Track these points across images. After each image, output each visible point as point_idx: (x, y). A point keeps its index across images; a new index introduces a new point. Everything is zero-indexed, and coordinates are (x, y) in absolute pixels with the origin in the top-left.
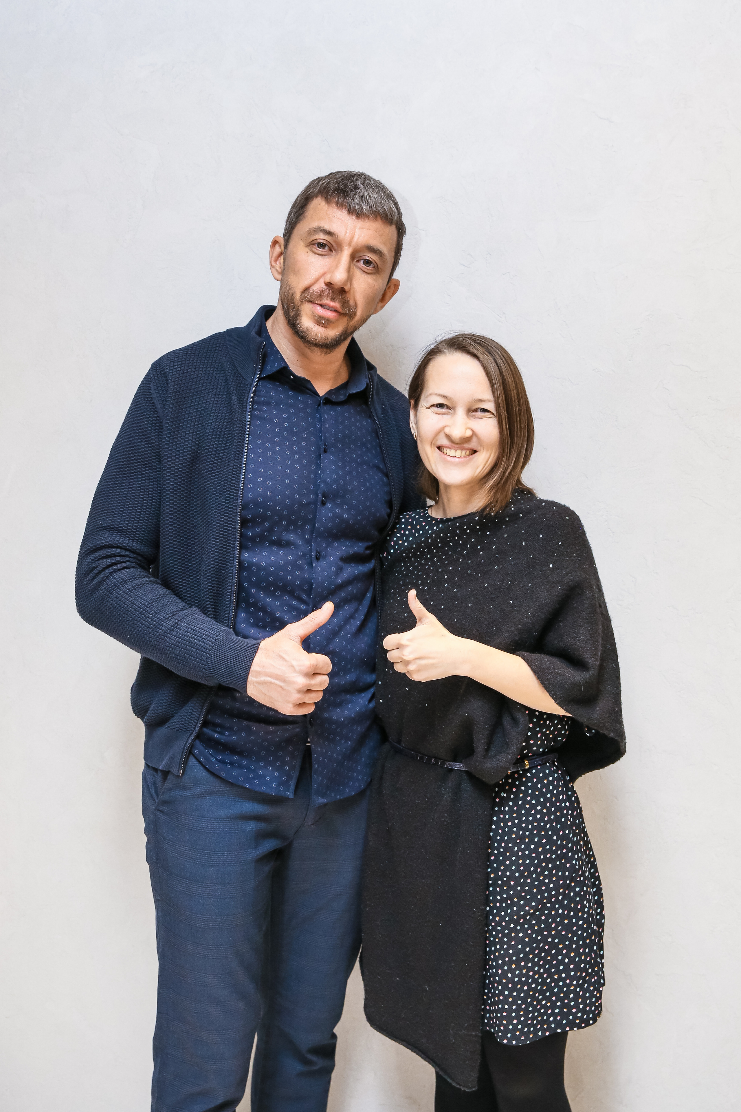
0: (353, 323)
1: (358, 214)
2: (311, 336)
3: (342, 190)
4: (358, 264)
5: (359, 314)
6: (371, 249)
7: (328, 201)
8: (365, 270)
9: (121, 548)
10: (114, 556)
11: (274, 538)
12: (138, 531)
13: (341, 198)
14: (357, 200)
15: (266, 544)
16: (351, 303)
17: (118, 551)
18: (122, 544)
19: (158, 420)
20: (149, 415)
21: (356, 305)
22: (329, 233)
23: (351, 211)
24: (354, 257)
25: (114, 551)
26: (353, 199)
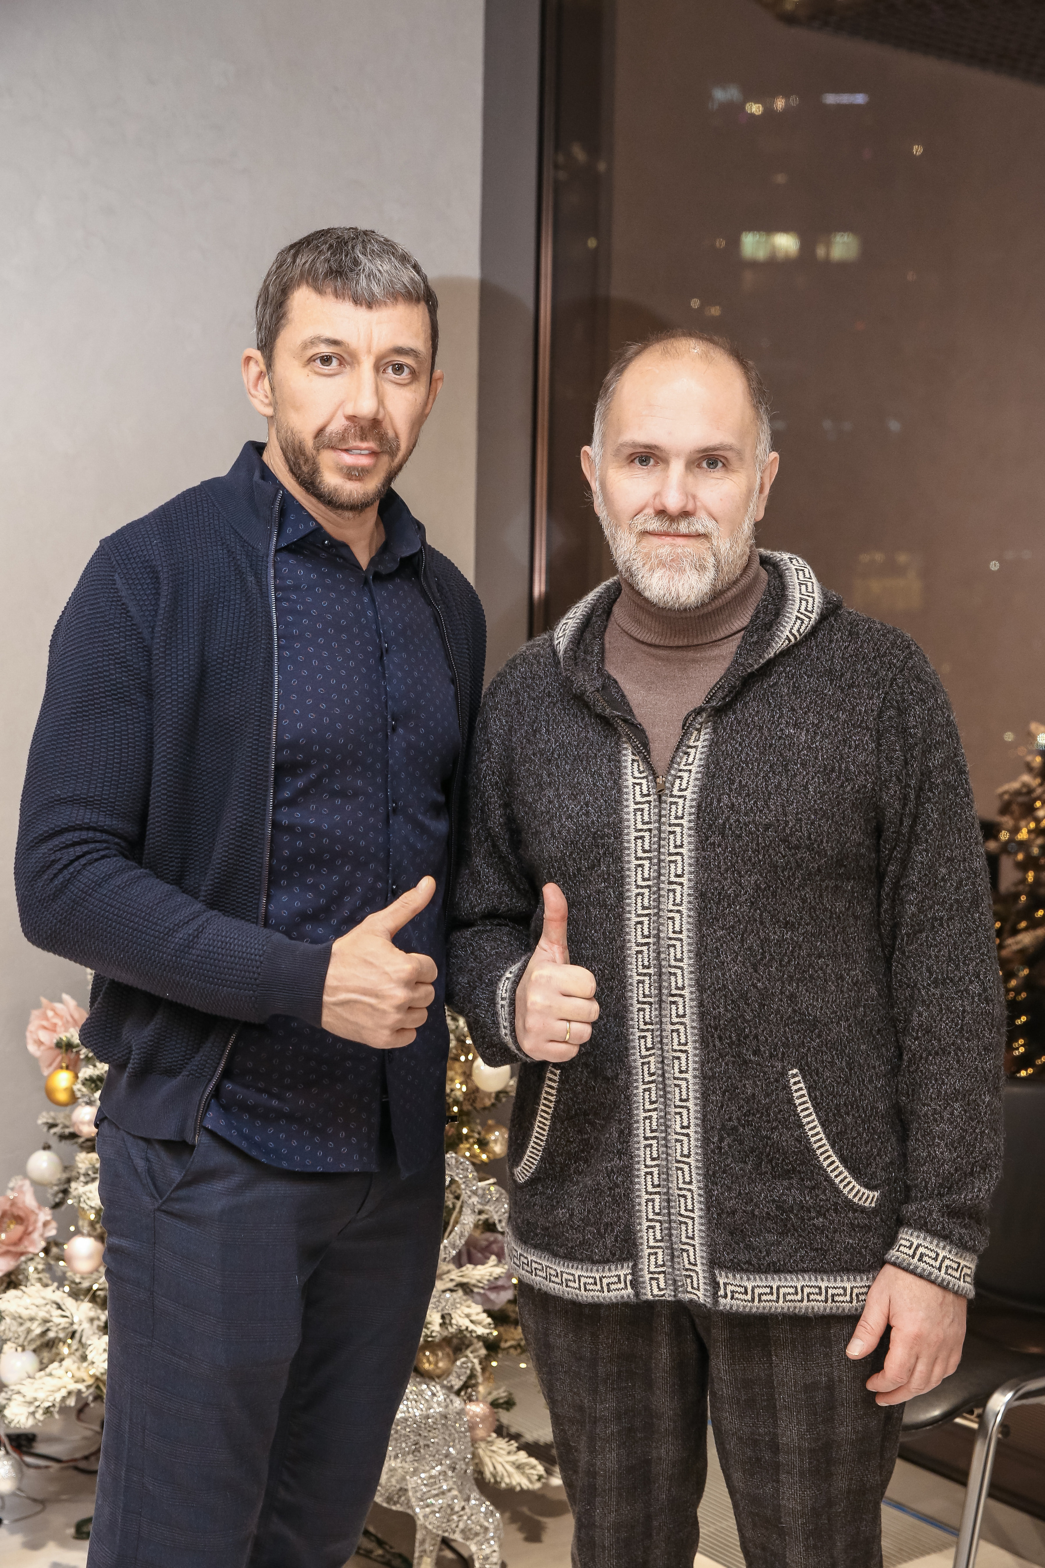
0: (397, 460)
1: (369, 303)
2: (344, 498)
3: (337, 271)
4: (386, 375)
5: (404, 446)
6: (399, 351)
7: (320, 291)
8: (399, 381)
9: (95, 829)
10: (85, 842)
11: (337, 787)
12: (119, 801)
13: (339, 283)
14: (363, 282)
15: (325, 796)
16: (391, 434)
17: (91, 834)
18: (97, 823)
19: (135, 630)
20: (119, 623)
21: (397, 436)
22: (335, 343)
23: (357, 301)
24: (379, 367)
25: (84, 835)
26: (357, 282)
